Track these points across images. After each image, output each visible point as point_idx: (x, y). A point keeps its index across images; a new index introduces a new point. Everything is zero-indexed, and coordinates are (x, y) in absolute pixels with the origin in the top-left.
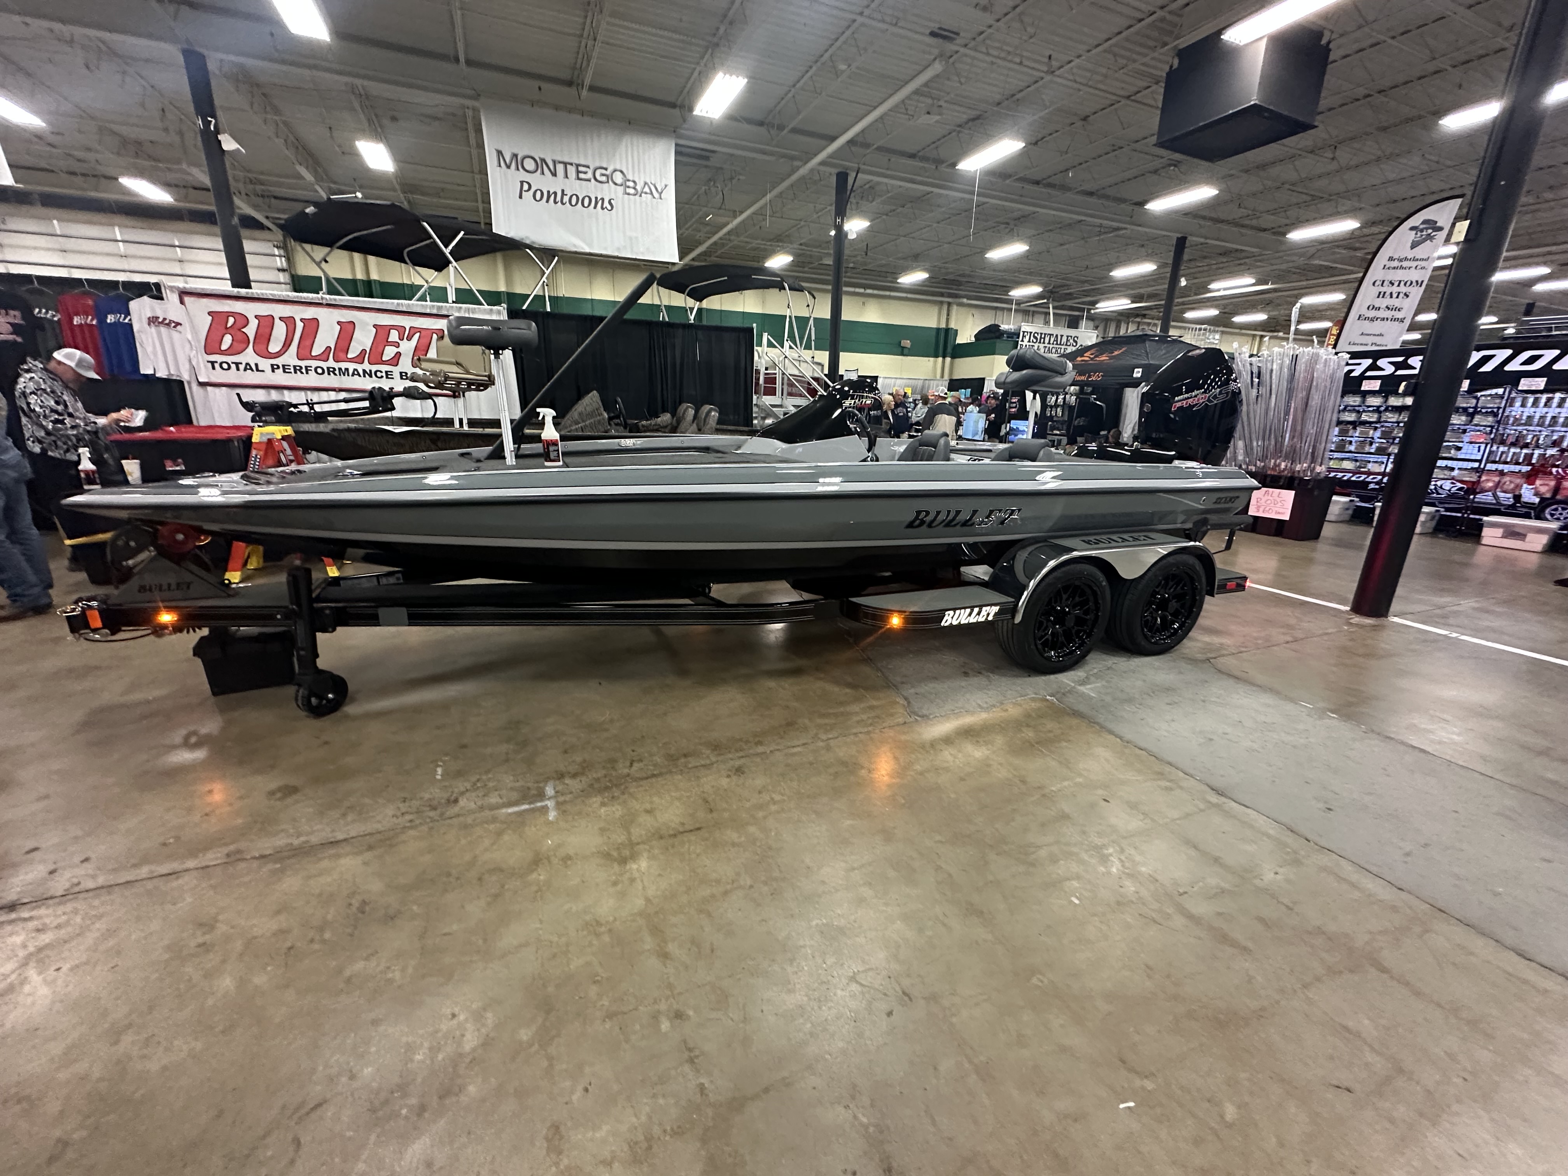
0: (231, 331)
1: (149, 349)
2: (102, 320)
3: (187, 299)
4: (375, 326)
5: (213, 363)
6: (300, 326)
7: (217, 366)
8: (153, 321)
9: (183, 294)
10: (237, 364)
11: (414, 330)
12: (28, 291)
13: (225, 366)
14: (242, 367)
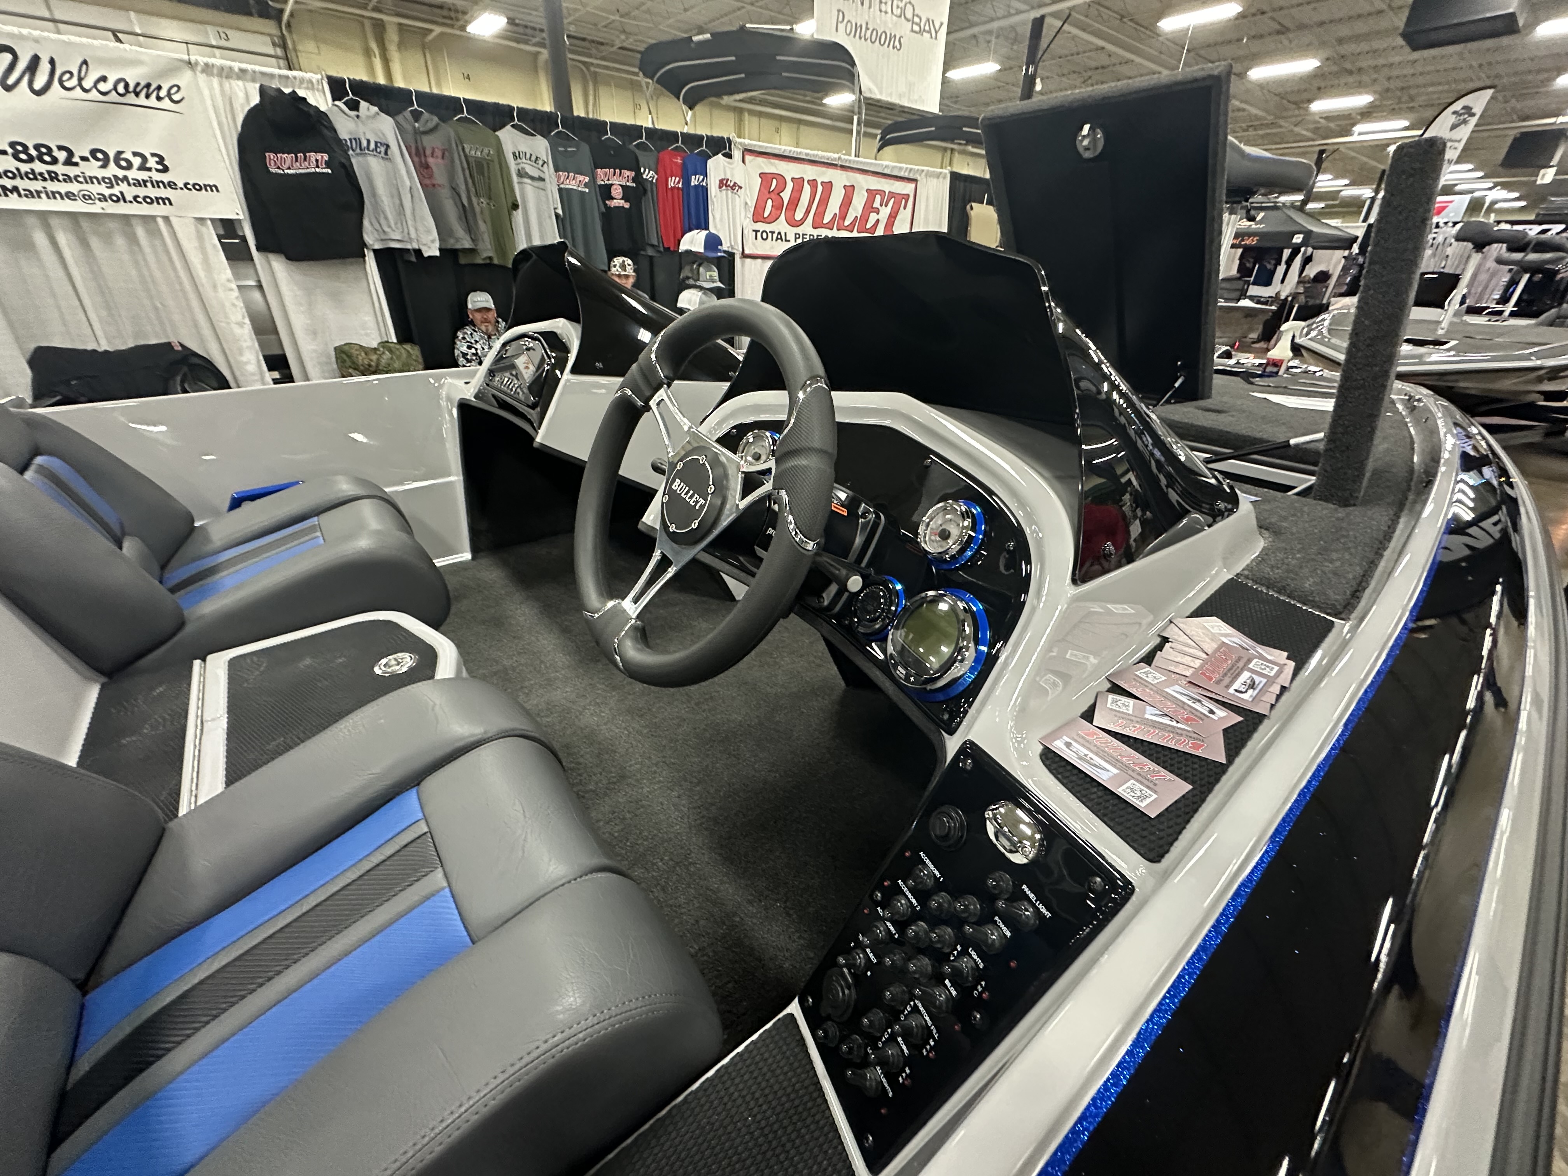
0: (773, 196)
1: (718, 216)
2: (687, 182)
3: (748, 158)
4: (868, 190)
5: (756, 231)
6: (820, 188)
7: (759, 234)
8: (723, 183)
9: (747, 151)
10: (773, 233)
11: (892, 195)
12: (637, 146)
13: (765, 236)
14: (775, 236)
